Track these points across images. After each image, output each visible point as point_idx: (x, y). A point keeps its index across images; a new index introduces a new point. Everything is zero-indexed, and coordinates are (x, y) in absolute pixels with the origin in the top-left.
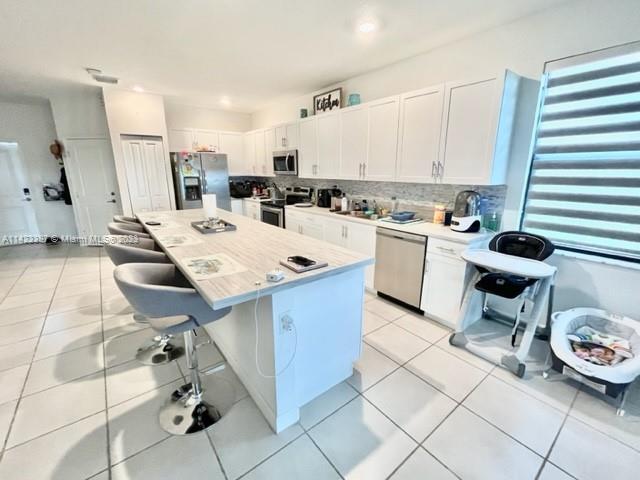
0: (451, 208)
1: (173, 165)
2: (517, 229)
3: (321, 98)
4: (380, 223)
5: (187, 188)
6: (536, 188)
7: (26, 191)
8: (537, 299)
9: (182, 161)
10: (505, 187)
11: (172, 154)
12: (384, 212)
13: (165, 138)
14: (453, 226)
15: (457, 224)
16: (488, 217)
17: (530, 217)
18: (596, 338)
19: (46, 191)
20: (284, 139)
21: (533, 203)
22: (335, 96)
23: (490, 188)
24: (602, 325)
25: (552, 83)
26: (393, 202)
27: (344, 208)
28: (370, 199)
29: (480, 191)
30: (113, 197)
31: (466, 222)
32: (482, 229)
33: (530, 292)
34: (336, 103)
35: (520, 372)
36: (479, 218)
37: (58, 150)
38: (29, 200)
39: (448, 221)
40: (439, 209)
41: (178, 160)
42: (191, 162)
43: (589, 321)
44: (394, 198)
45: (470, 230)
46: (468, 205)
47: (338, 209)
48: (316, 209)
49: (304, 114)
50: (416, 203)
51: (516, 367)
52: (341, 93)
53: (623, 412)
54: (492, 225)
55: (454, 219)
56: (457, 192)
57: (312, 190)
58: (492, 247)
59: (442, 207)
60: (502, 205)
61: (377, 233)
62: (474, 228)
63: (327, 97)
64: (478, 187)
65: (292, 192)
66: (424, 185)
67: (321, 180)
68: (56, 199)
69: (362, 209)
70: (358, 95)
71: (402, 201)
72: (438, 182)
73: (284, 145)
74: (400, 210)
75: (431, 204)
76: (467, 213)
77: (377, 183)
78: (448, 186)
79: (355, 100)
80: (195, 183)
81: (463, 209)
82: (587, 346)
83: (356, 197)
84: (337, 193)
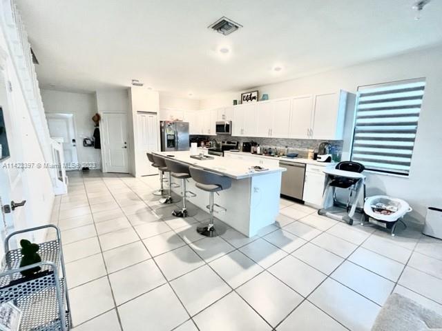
0: (317, 151)
1: (161, 128)
2: (349, 160)
3: (246, 95)
4: (280, 158)
5: (168, 141)
6: (357, 142)
7: (74, 141)
8: (357, 190)
9: (167, 126)
10: (342, 141)
11: (161, 122)
12: (281, 154)
13: (158, 114)
14: (318, 159)
15: (320, 158)
16: (334, 155)
17: (355, 155)
18: (384, 206)
19: (85, 141)
20: (223, 115)
21: (356, 149)
22: (254, 94)
23: (336, 141)
24: (387, 202)
25: (362, 95)
26: (286, 149)
27: (259, 152)
28: (273, 147)
29: (331, 143)
30: (125, 145)
31: (324, 157)
32: (332, 161)
33: (354, 187)
34: (254, 98)
35: (351, 223)
36: (330, 155)
37: (97, 119)
38: (74, 146)
39: (315, 157)
40: (311, 152)
41: (165, 125)
42: (171, 126)
43: (381, 201)
44: (287, 147)
45: (326, 161)
46: (325, 149)
47: (255, 152)
48: (241, 153)
49: (235, 102)
50: (298, 149)
51: (349, 220)
52: (258, 93)
53: (393, 235)
54: (337, 159)
55: (318, 156)
56: (319, 144)
57: (238, 143)
58: (337, 168)
59: (312, 151)
60: (341, 150)
61: (280, 163)
62: (328, 160)
63: (249, 94)
64: (329, 141)
65: (226, 144)
66: (302, 140)
67: (244, 138)
68: (89, 145)
69: (268, 153)
70: (267, 95)
71: (290, 149)
72: (311, 138)
73: (224, 119)
74: (290, 153)
75: (306, 150)
76: (325, 153)
77: (277, 139)
78: (315, 140)
79: (265, 97)
80: (172, 138)
81: (323, 151)
82: (380, 210)
83: (264, 146)
84: (255, 144)
